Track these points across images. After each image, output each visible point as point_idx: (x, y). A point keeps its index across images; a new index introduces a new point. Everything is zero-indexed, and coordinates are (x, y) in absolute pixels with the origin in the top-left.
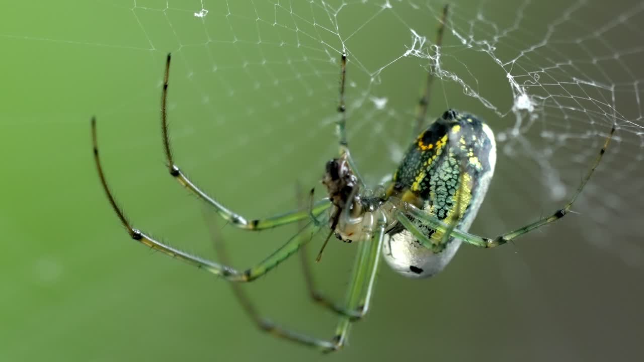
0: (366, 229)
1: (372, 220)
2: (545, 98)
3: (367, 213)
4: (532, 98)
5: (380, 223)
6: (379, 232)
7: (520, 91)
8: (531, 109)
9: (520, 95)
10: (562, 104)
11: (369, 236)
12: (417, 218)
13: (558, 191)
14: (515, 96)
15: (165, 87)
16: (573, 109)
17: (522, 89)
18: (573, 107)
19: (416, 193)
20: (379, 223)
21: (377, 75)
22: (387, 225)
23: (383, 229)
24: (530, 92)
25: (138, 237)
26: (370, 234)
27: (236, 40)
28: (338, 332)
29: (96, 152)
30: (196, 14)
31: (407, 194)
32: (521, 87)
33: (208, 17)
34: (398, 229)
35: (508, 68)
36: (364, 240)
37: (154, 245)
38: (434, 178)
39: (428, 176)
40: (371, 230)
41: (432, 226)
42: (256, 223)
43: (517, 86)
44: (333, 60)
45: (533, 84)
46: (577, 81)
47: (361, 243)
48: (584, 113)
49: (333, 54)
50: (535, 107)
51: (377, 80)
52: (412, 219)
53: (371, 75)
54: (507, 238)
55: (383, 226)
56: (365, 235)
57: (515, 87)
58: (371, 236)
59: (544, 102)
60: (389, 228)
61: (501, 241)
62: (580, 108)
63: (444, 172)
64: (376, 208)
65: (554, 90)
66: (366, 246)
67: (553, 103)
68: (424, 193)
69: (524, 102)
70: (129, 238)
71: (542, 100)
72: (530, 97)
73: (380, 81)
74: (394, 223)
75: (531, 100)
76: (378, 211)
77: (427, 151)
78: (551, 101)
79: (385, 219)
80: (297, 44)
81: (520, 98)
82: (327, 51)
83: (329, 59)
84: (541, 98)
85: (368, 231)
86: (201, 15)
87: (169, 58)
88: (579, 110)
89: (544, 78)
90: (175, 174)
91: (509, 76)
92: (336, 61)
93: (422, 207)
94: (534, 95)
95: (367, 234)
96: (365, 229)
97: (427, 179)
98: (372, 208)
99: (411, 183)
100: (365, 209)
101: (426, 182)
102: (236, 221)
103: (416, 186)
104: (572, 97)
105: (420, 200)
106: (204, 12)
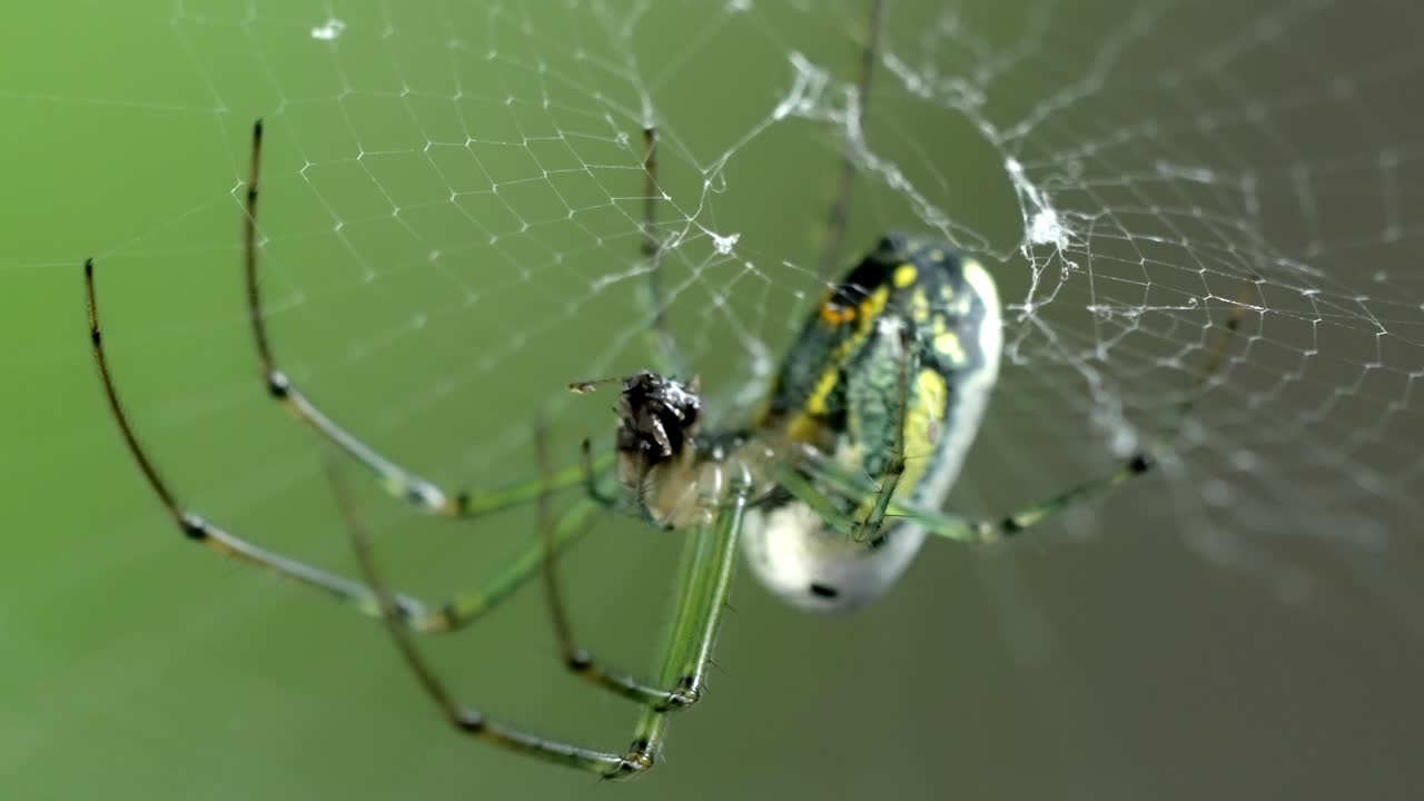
0: (705, 500)
1: (719, 480)
2: (1093, 218)
3: (707, 466)
4: (1064, 217)
5: (737, 486)
6: (732, 507)
7: (1038, 203)
8: (1063, 244)
9: (1038, 211)
10: (1131, 231)
11: (709, 517)
12: (818, 475)
13: (1125, 442)
14: (1025, 217)
15: (252, 196)
16: (1157, 239)
17: (1041, 199)
18: (1159, 235)
19: (819, 419)
20: (733, 487)
21: (716, 172)
22: (751, 490)
23: (741, 502)
24: (1060, 203)
25: (197, 534)
26: (712, 512)
27: (407, 90)
28: (639, 732)
29: (96, 338)
30: (317, 34)
31: (797, 424)
32: (1039, 192)
33: (343, 39)
34: (778, 500)
35: (1009, 147)
36: (699, 526)
37: (234, 553)
38: (856, 384)
39: (843, 378)
40: (715, 502)
41: (853, 493)
42: (463, 501)
43: (1031, 190)
44: (623, 137)
45: (1067, 184)
46: (1164, 170)
47: (693, 531)
48: (1183, 248)
49: (624, 123)
50: (1071, 238)
51: (716, 183)
52: (807, 478)
53: (705, 172)
54: (1024, 520)
55: (743, 492)
56: (703, 513)
57: (1025, 193)
58: (716, 515)
59: (1091, 227)
60: (757, 496)
61: (1009, 527)
62: (1174, 237)
63: (879, 372)
64: (727, 454)
65: (1116, 196)
66: (704, 536)
67: (1114, 230)
68: (836, 420)
69: (1046, 227)
70: (178, 535)
71: (1087, 222)
72: (1059, 216)
73: (724, 183)
74: (768, 488)
75: (1062, 224)
76: (732, 460)
77: (841, 325)
78: (1105, 225)
79: (748, 479)
80: (542, 101)
81: (1038, 219)
82: (609, 118)
83: (615, 136)
84: (1085, 217)
85: (708, 506)
86: (327, 33)
87: (258, 130)
88: (1171, 241)
89: (1091, 168)
90: (279, 392)
91: (1014, 166)
92: (629, 140)
93: (829, 451)
94: (1069, 212)
95: (706, 511)
96: (701, 500)
97: (841, 388)
98: (718, 454)
99: (806, 397)
100: (704, 456)
101: (839, 395)
102: (416, 498)
103: (817, 403)
104: (1155, 210)
105: (826, 434)
106: (335, 28)
